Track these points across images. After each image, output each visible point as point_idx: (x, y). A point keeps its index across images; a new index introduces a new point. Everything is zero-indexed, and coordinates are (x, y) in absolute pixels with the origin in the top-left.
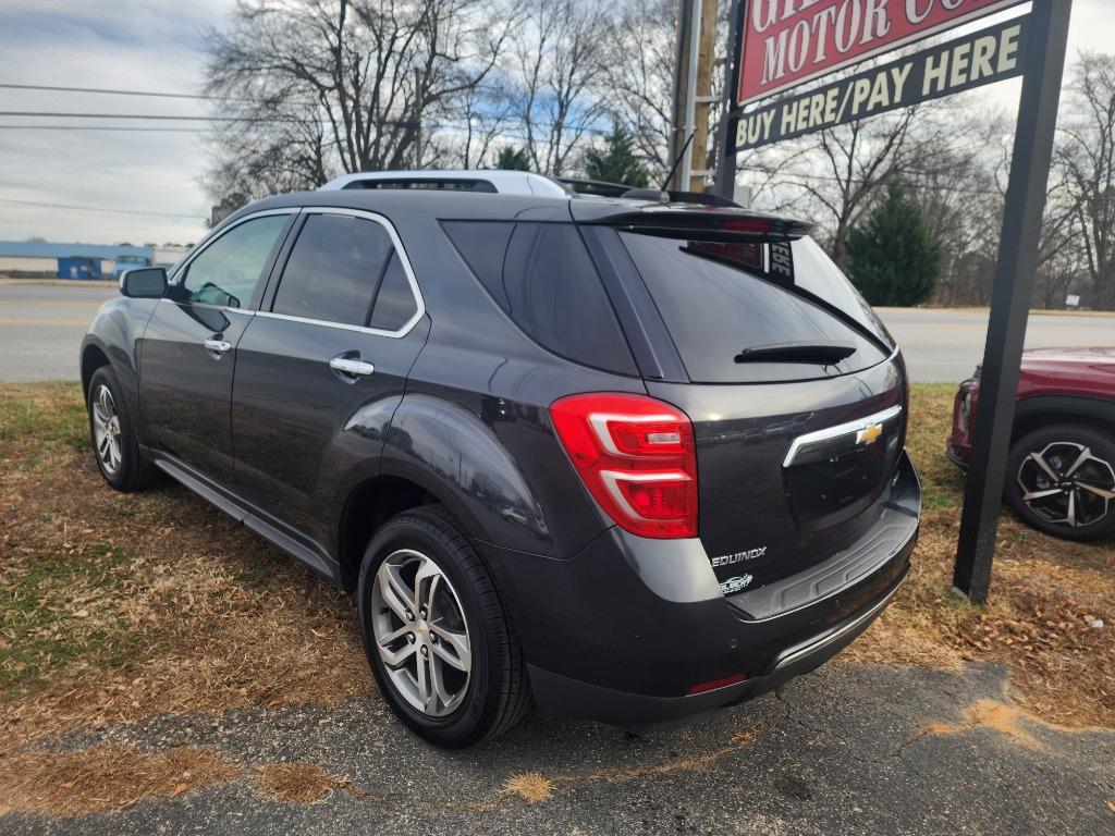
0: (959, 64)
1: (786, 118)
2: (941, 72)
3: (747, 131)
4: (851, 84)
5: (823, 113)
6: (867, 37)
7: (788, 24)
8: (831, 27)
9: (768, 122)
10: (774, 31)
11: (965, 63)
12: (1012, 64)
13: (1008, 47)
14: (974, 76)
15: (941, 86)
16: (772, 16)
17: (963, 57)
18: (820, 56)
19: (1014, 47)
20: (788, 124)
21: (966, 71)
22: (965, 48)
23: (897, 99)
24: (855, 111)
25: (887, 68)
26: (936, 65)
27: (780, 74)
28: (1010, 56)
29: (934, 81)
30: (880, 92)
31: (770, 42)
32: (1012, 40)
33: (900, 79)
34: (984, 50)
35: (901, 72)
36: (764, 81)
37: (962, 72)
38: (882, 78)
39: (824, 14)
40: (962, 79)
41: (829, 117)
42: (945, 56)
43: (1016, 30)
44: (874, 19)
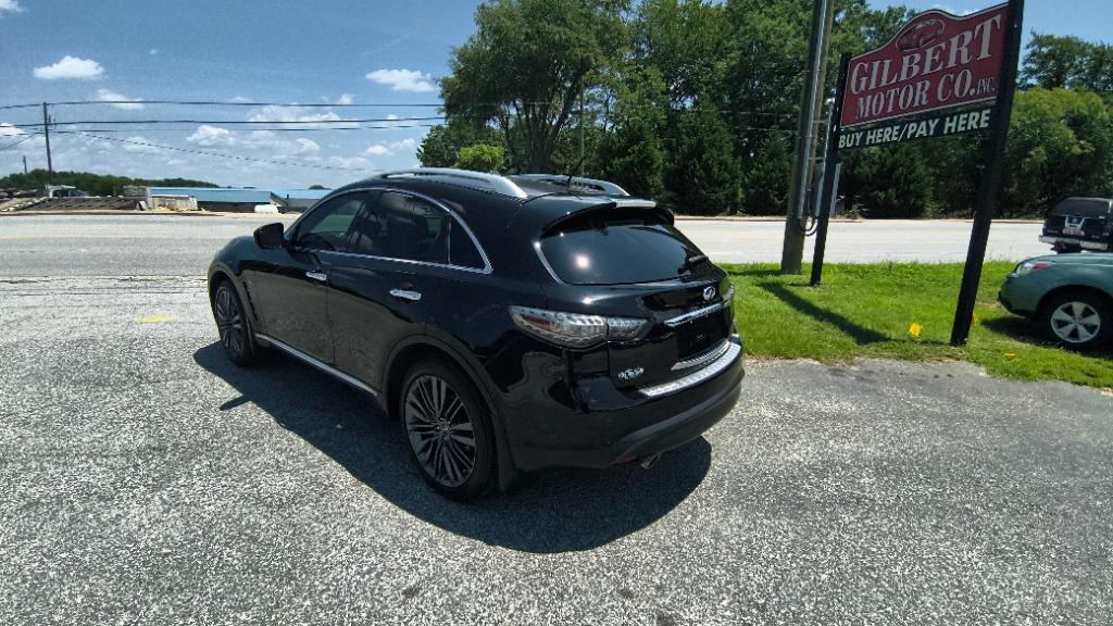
0: (962, 122)
1: (869, 137)
2: (953, 125)
3: (846, 141)
4: (907, 125)
5: (891, 136)
6: (916, 104)
7: (873, 92)
8: (897, 97)
9: (858, 138)
10: (864, 94)
11: (965, 122)
12: (986, 125)
13: (984, 118)
14: (969, 128)
15: (953, 131)
16: (863, 87)
18: (891, 110)
19: (987, 118)
20: (871, 140)
21: (966, 125)
22: (966, 116)
23: (931, 133)
24: (909, 137)
25: (926, 120)
27: (867, 115)
28: (986, 121)
31: (861, 99)
32: (987, 115)
34: (974, 118)
36: (857, 118)
37: (963, 126)
38: (923, 124)
39: (893, 91)
41: (894, 138)
42: (955, 118)
43: (988, 111)
44: (921, 96)
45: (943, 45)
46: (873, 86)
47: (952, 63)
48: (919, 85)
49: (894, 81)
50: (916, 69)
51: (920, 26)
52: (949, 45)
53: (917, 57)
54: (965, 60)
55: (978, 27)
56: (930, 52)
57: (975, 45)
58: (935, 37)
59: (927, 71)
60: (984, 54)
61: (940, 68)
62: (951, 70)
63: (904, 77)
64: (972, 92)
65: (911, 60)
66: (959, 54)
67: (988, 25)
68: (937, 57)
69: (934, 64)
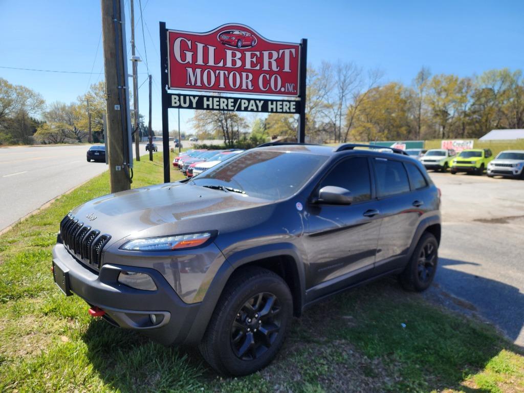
1: (205, 102)
2: (274, 106)
3: (179, 100)
4: (239, 100)
5: (227, 106)
9: (195, 101)
11: (281, 107)
12: (294, 111)
15: (275, 110)
17: (280, 105)
18: (222, 85)
19: (294, 107)
20: (208, 105)
23: (260, 109)
24: (243, 109)
25: (255, 100)
26: (272, 104)
27: (199, 84)
28: (294, 109)
29: (272, 109)
30: (252, 106)
33: (260, 104)
34: (286, 105)
35: (260, 102)
36: (188, 84)
38: (252, 102)
40: (281, 110)
42: (274, 103)
43: (294, 103)
44: (247, 83)
45: (258, 53)
46: (200, 61)
47: (266, 67)
48: (244, 74)
49: (221, 64)
50: (239, 64)
51: (237, 32)
52: (262, 55)
53: (239, 55)
54: (274, 68)
55: (281, 52)
56: (248, 54)
57: (280, 62)
58: (251, 45)
59: (248, 66)
60: (287, 69)
61: (258, 68)
62: (266, 72)
63: (229, 64)
64: (283, 89)
65: (234, 55)
66: (270, 64)
67: (287, 52)
68: (254, 60)
69: (253, 64)
